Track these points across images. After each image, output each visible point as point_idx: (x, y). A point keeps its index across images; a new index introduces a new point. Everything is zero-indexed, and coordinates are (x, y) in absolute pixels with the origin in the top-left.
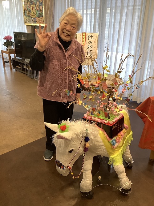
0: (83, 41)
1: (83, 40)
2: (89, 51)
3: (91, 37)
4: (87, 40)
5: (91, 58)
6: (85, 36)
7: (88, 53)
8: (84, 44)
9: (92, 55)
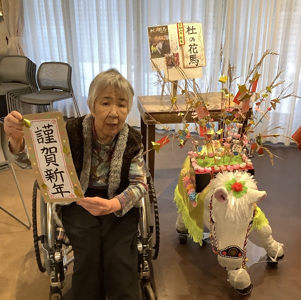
0: (181, 38)
1: (180, 35)
2: (193, 54)
3: (193, 29)
4: (186, 35)
5: (197, 65)
6: (182, 29)
7: (191, 57)
8: (183, 43)
9: (198, 60)
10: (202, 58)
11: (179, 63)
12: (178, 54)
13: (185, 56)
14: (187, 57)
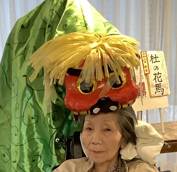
1: (145, 64)
2: (158, 83)
3: (156, 58)
5: (162, 94)
6: (146, 58)
9: (163, 89)
10: (166, 86)
11: (145, 93)
12: (144, 83)
13: (150, 85)
14: (153, 86)
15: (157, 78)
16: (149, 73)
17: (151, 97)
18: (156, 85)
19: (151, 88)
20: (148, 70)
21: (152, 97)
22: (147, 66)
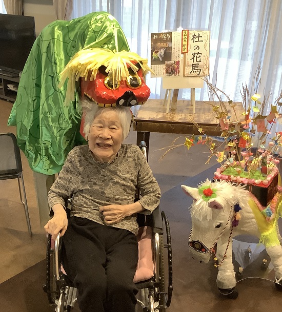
0: (185, 45)
1: (184, 43)
2: (195, 62)
3: (199, 37)
4: (191, 43)
5: (198, 75)
6: (186, 37)
7: (193, 66)
8: (186, 51)
9: (201, 70)
10: (205, 67)
11: (179, 72)
12: (179, 62)
13: (186, 64)
14: (188, 66)
15: (195, 58)
16: (187, 52)
17: (184, 76)
18: (193, 65)
19: (186, 68)
20: (186, 49)
21: (186, 77)
22: (186, 45)
